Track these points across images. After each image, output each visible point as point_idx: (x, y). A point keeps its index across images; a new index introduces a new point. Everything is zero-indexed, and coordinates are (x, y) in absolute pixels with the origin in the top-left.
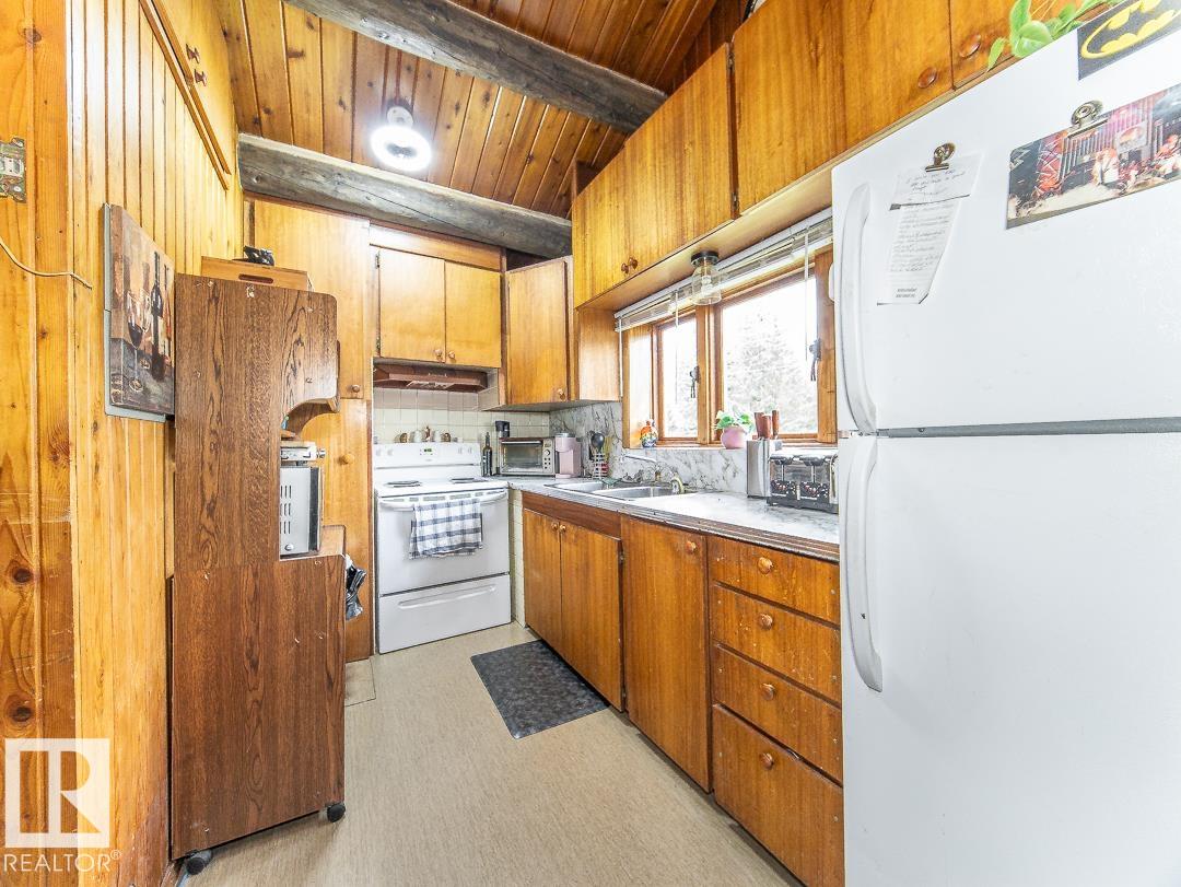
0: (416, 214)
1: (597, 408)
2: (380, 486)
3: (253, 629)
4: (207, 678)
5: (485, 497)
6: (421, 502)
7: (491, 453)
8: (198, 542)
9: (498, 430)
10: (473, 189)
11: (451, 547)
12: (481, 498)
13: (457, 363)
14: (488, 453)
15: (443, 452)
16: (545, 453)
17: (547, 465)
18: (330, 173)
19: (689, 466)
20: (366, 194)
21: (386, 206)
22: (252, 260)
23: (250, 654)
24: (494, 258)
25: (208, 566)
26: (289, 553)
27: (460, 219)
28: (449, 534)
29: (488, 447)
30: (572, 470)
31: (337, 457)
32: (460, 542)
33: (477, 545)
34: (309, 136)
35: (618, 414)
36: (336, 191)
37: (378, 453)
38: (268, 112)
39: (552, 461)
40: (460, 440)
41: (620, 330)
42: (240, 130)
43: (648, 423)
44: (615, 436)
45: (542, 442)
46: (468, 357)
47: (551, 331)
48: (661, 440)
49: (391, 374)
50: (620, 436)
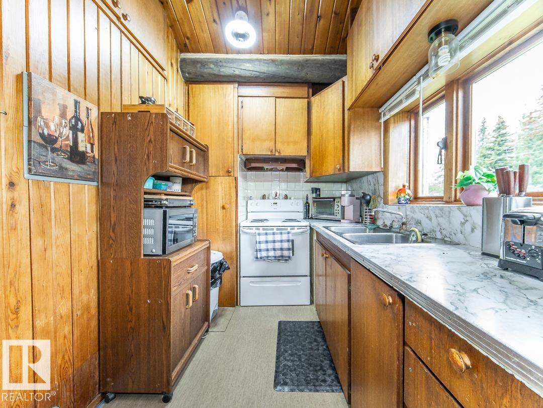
0: (258, 74)
1: (370, 177)
2: (242, 222)
3: (130, 291)
4: (112, 311)
5: (296, 231)
6: (261, 231)
7: (309, 205)
8: (109, 244)
9: (313, 193)
10: (289, 52)
11: (275, 257)
12: (293, 231)
13: (282, 155)
14: (307, 205)
15: (284, 205)
16: (336, 207)
17: (337, 214)
18: (217, 62)
19: (431, 220)
20: (233, 69)
21: (243, 73)
22: (143, 103)
23: (129, 304)
24: (303, 91)
25: (112, 257)
26: (153, 254)
27: (281, 70)
28: (274, 249)
29: (307, 203)
30: (352, 218)
31: (222, 206)
32: (280, 254)
33: (289, 257)
34: (206, 45)
35: (381, 181)
36: (219, 71)
37: (251, 204)
38: (188, 38)
39: (340, 212)
40: (292, 198)
41: (382, 120)
42: (181, 52)
43: (404, 186)
44: (379, 196)
45: (334, 200)
46: (288, 151)
47: (334, 128)
48: (416, 198)
49: (252, 164)
50: (382, 196)
